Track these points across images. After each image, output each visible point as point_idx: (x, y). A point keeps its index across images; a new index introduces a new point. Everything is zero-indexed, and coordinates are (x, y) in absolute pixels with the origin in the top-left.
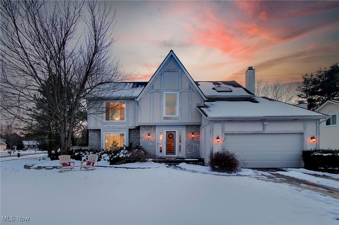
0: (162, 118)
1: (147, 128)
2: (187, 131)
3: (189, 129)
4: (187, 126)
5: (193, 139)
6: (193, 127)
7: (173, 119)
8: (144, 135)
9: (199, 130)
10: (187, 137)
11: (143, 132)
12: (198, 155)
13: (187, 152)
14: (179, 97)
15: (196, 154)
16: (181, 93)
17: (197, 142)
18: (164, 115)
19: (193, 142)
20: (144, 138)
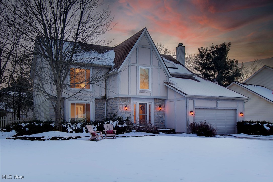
0: (138, 91)
1: (124, 100)
2: (156, 104)
3: (157, 103)
4: (156, 99)
5: (159, 111)
6: (160, 100)
7: (146, 93)
8: (121, 106)
9: (164, 103)
10: (155, 109)
11: (121, 104)
12: (164, 126)
13: (156, 123)
14: (151, 73)
15: (162, 125)
16: (152, 68)
17: (163, 114)
18: (140, 89)
19: (160, 114)
20: (121, 110)
